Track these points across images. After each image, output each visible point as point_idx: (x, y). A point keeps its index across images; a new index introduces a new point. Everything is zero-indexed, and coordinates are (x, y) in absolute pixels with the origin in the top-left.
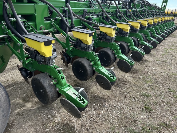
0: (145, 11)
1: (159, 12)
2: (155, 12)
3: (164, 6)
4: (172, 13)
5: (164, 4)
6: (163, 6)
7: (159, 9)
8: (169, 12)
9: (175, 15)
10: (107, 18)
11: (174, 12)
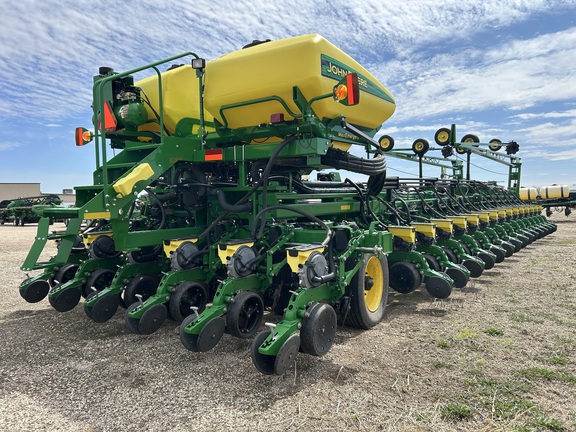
0: (480, 199)
1: (505, 198)
2: (498, 199)
3: (515, 185)
4: (539, 197)
5: (513, 182)
6: (512, 186)
7: (504, 193)
8: (533, 197)
9: (549, 202)
10: (430, 211)
11: (544, 196)
